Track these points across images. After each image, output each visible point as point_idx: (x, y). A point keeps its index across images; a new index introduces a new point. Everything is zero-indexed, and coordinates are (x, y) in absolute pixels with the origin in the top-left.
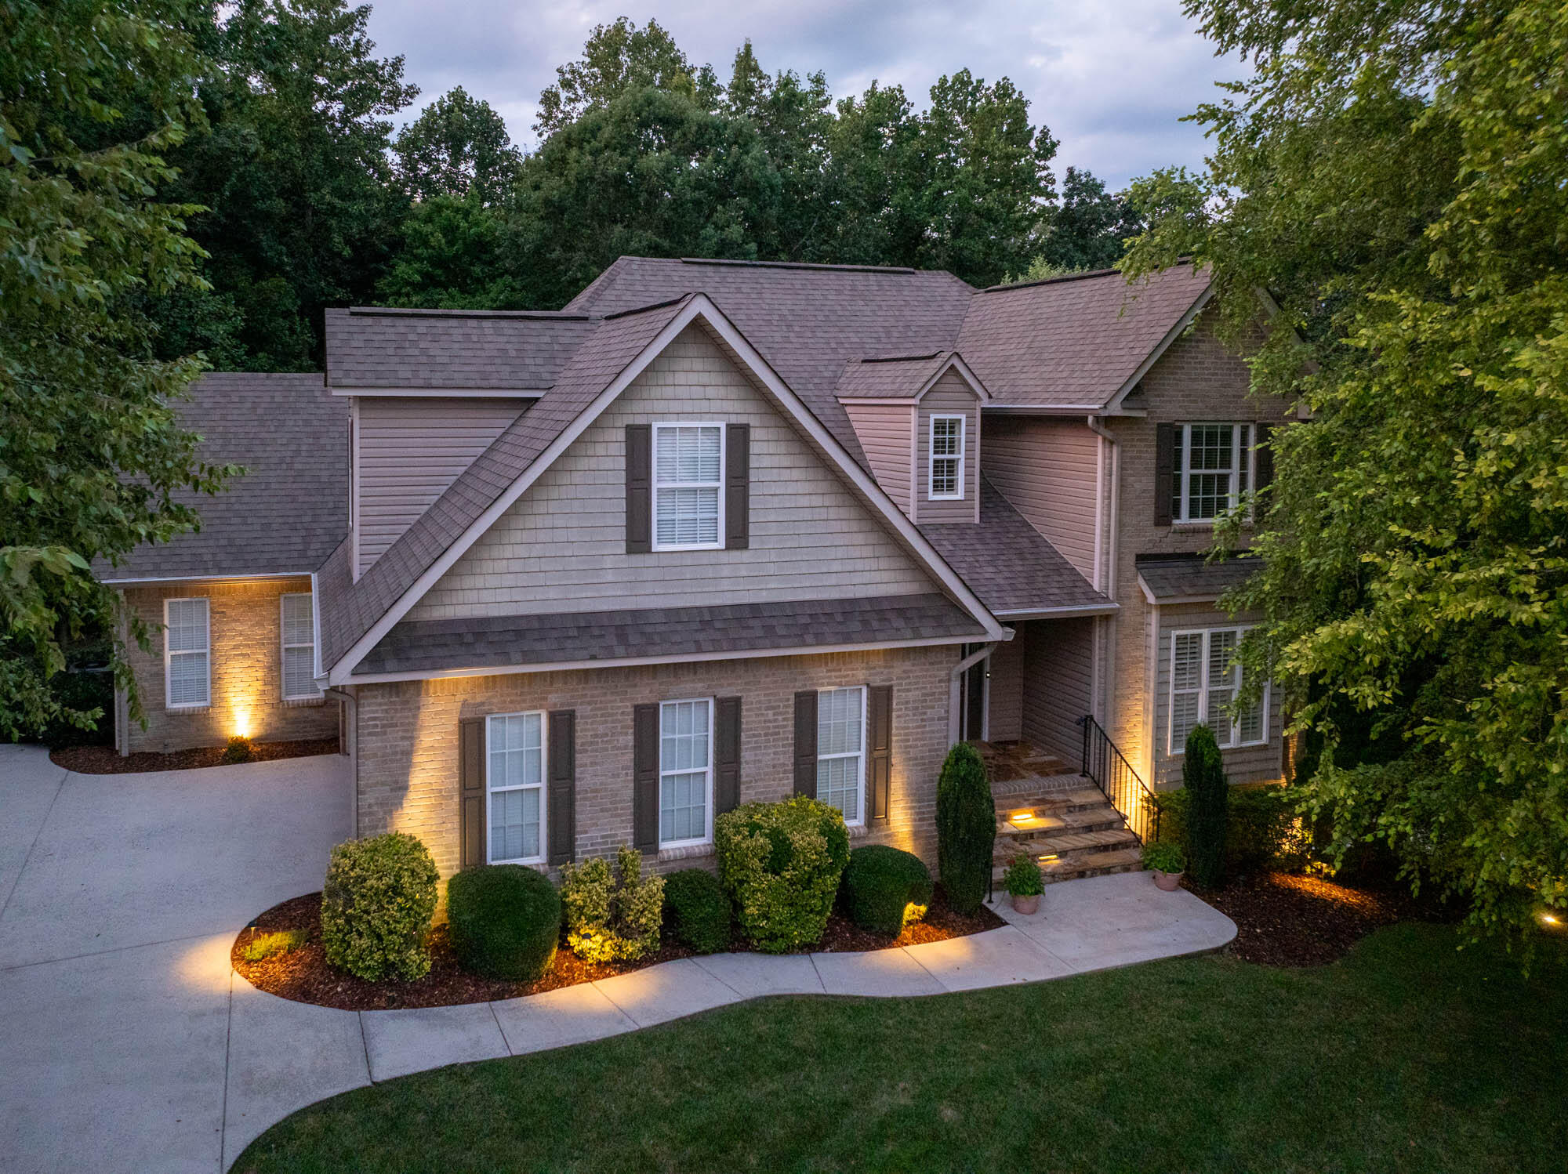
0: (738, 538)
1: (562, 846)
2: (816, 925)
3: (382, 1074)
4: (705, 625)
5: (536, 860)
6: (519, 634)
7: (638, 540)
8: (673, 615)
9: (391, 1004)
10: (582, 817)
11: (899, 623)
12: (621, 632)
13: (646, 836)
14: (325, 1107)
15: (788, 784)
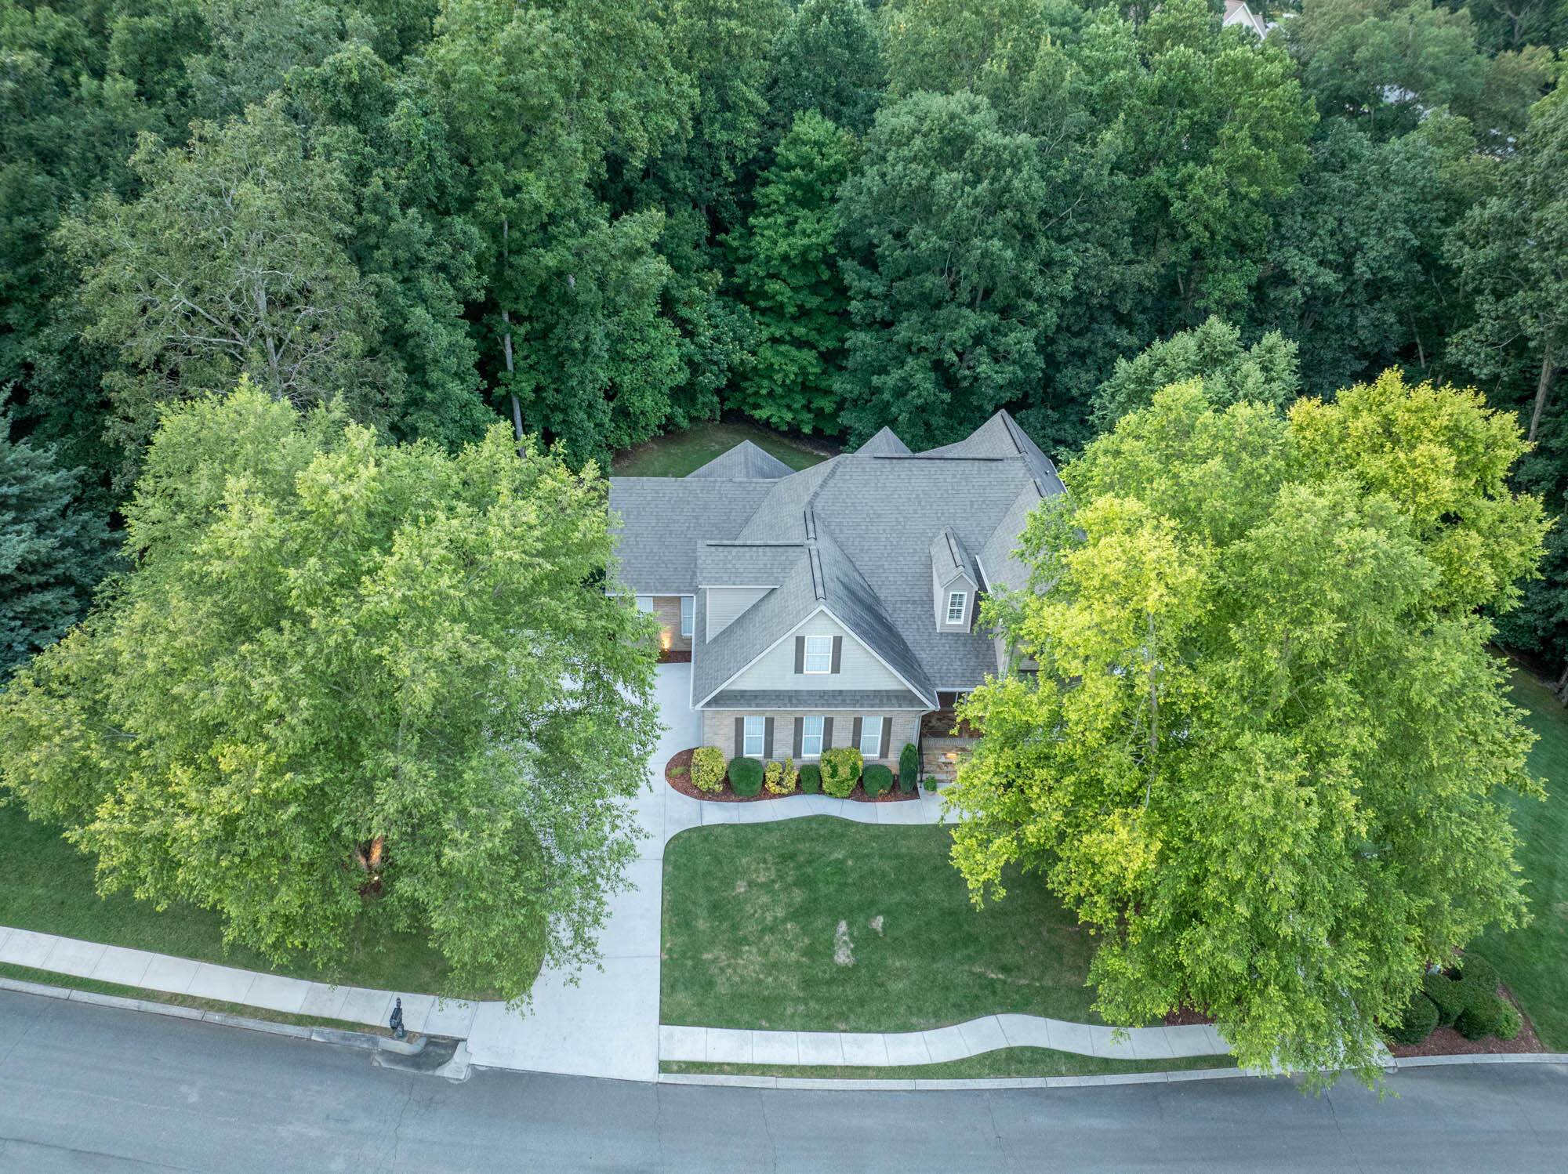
0: (836, 668)
1: (769, 753)
2: (847, 793)
3: (705, 823)
4: (821, 697)
5: (759, 755)
6: (756, 697)
7: (799, 668)
8: (810, 693)
9: (710, 799)
10: (775, 746)
11: (894, 701)
12: (790, 699)
13: (797, 754)
14: (689, 830)
15: (850, 744)
